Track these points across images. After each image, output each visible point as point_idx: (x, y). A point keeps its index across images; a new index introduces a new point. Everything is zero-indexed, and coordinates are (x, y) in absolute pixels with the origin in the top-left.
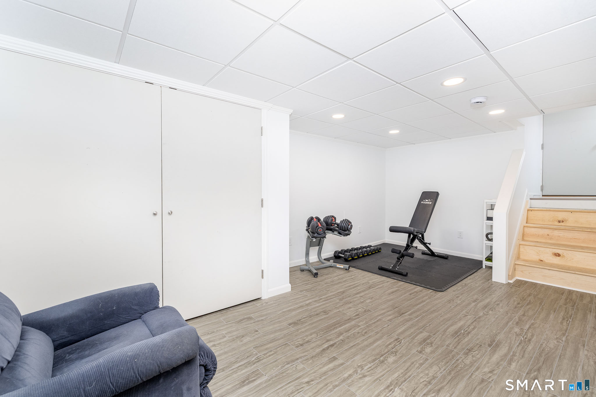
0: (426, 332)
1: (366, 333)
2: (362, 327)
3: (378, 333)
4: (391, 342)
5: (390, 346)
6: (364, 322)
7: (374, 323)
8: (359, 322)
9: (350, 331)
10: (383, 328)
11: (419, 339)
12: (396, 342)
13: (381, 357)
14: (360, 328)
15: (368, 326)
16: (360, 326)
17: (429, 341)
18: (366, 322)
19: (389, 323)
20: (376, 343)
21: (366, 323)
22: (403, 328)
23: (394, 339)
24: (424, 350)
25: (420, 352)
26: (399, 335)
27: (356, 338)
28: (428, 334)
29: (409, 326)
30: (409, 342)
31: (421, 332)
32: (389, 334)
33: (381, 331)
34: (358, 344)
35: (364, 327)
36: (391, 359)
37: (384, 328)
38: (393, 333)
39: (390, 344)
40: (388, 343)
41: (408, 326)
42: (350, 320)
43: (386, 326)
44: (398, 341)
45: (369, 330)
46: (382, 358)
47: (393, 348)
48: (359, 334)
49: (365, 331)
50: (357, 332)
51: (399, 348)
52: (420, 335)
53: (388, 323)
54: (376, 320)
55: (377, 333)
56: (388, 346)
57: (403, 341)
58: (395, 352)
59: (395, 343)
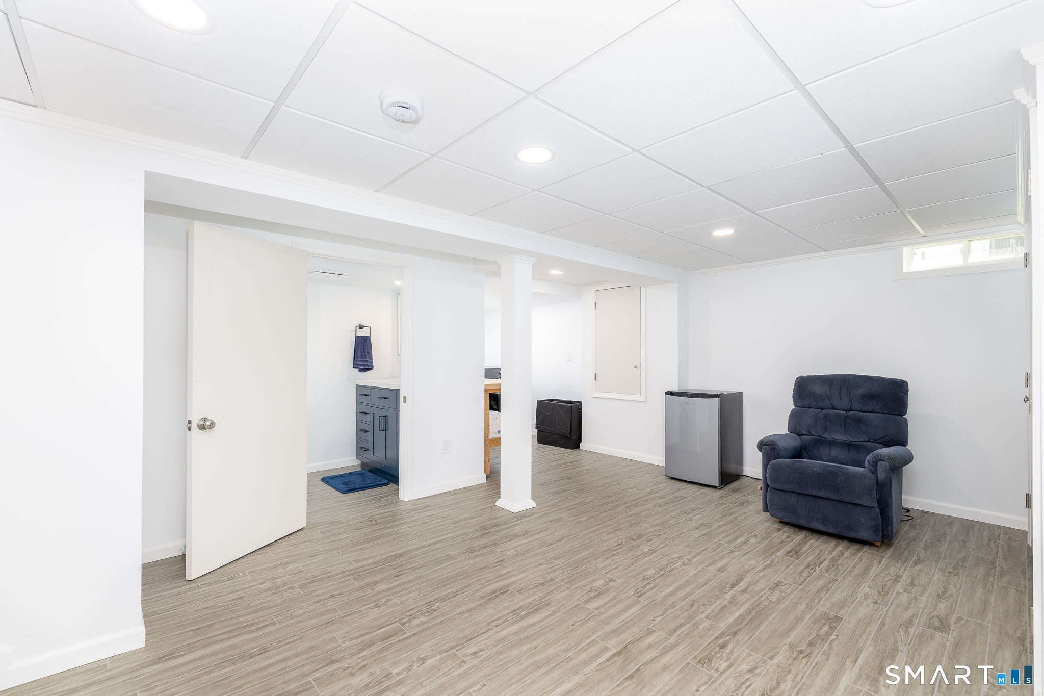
0: (589, 609)
1: (692, 606)
2: (702, 616)
3: (670, 605)
4: (649, 591)
5: (652, 586)
6: (701, 627)
7: (681, 626)
8: (711, 627)
9: (719, 608)
10: (663, 614)
11: (606, 596)
12: (642, 592)
13: (664, 574)
14: (705, 615)
15: (691, 617)
16: (707, 617)
17: (593, 594)
18: (698, 628)
19: (652, 625)
20: (671, 590)
21: (696, 626)
22: (627, 614)
23: (645, 595)
24: (605, 582)
25: (611, 580)
26: (638, 602)
27: (704, 596)
28: (587, 606)
29: (614, 620)
30: (622, 593)
31: (597, 609)
32: (653, 603)
33: (667, 610)
34: (697, 588)
35: (698, 615)
36: (651, 572)
37: (661, 615)
38: (645, 606)
39: (651, 589)
40: (654, 590)
41: (617, 620)
42: (734, 633)
43: (659, 619)
44: (639, 594)
45: (687, 610)
46: (662, 573)
47: (648, 583)
48: (702, 602)
49: (694, 609)
50: (707, 607)
51: (640, 584)
52: (601, 603)
53: (654, 625)
54: (679, 632)
55: (673, 605)
56: (654, 586)
57: (632, 593)
58: (645, 580)
59: (645, 590)
